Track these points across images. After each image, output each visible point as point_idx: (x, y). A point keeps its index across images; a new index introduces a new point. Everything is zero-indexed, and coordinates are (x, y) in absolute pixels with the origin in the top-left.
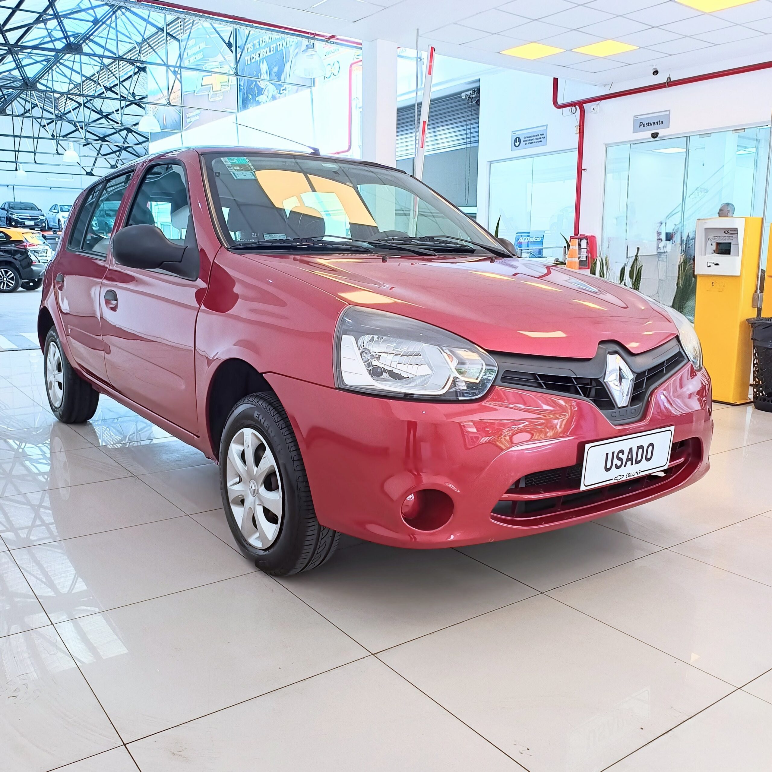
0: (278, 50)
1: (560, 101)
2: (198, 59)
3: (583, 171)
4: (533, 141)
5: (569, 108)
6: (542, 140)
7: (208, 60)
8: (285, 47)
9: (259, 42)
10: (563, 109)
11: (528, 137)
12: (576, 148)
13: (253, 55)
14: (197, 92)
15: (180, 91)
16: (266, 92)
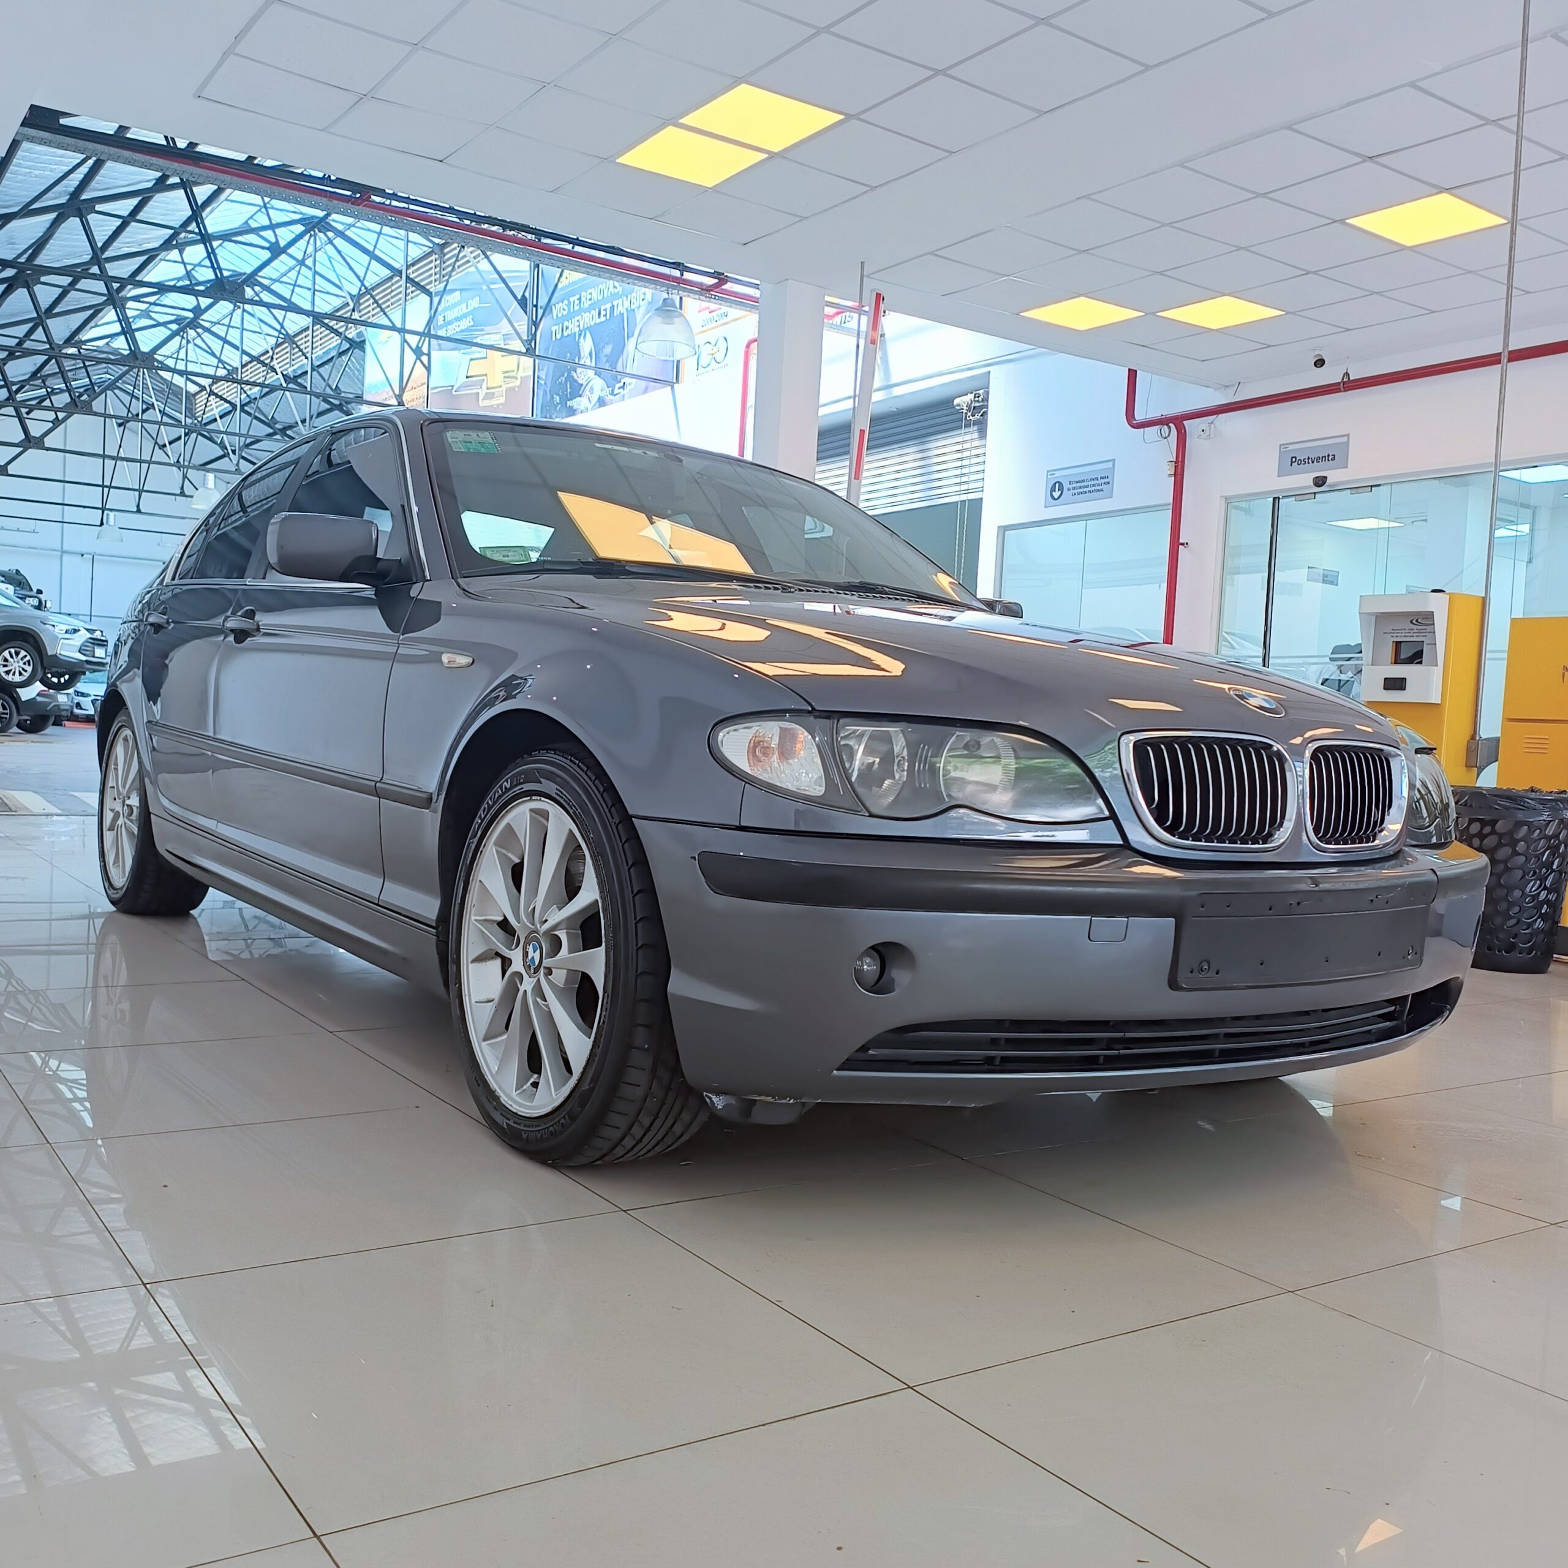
0: (615, 315)
1: (1140, 416)
2: (463, 327)
3: (1180, 546)
4: (1087, 490)
5: (1157, 427)
6: (1104, 487)
7: (483, 330)
8: (627, 309)
9: (580, 299)
10: (1146, 429)
11: (1077, 482)
12: (1169, 505)
13: (566, 323)
14: (458, 388)
15: (426, 386)
16: (587, 392)
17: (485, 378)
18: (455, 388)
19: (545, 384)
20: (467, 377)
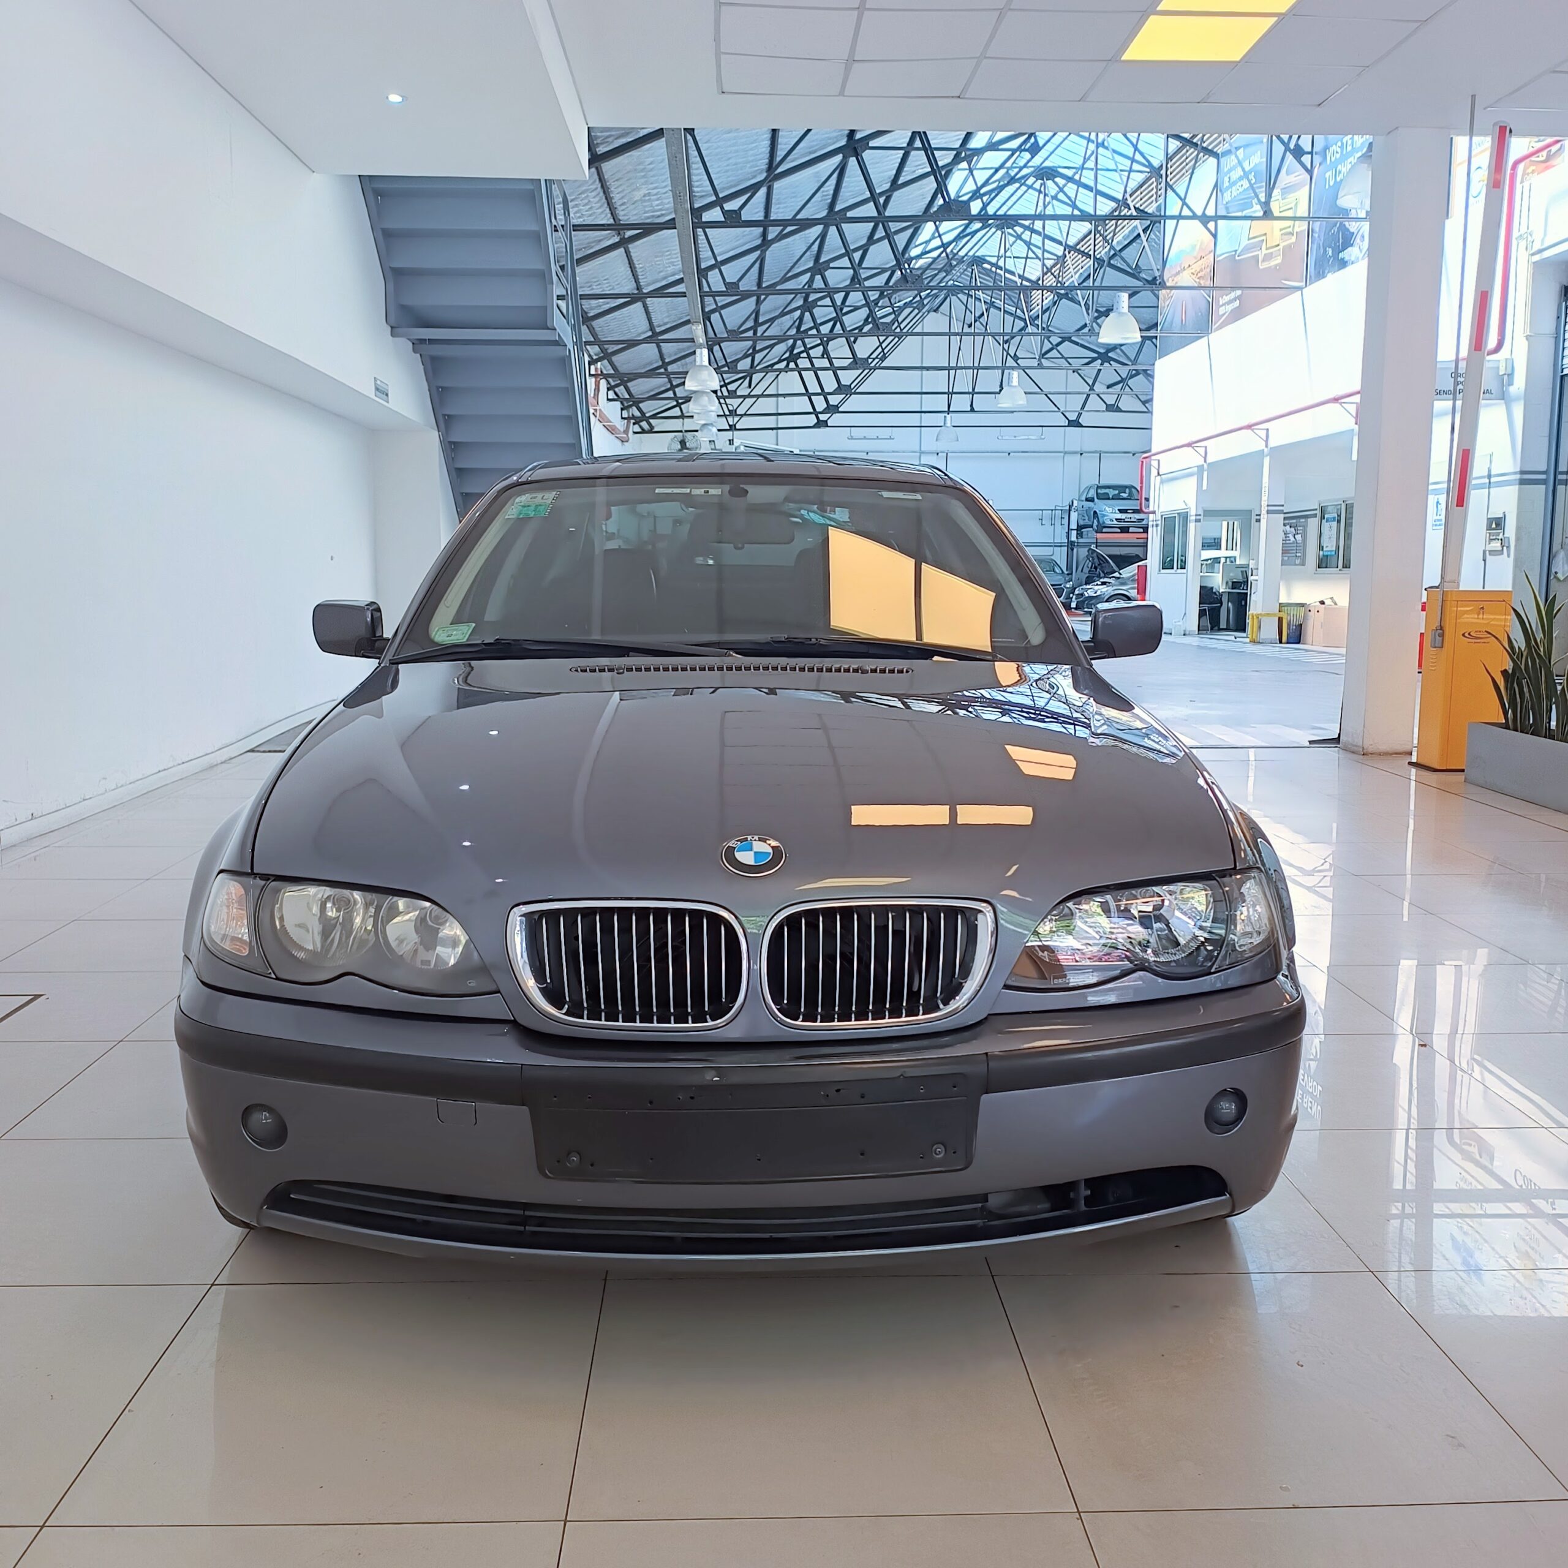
13: (1339, 167)
14: (1242, 251)
15: (1212, 254)
16: (1358, 240)
17: (1264, 238)
18: (1238, 252)
19: (1319, 237)
20: (1249, 239)
